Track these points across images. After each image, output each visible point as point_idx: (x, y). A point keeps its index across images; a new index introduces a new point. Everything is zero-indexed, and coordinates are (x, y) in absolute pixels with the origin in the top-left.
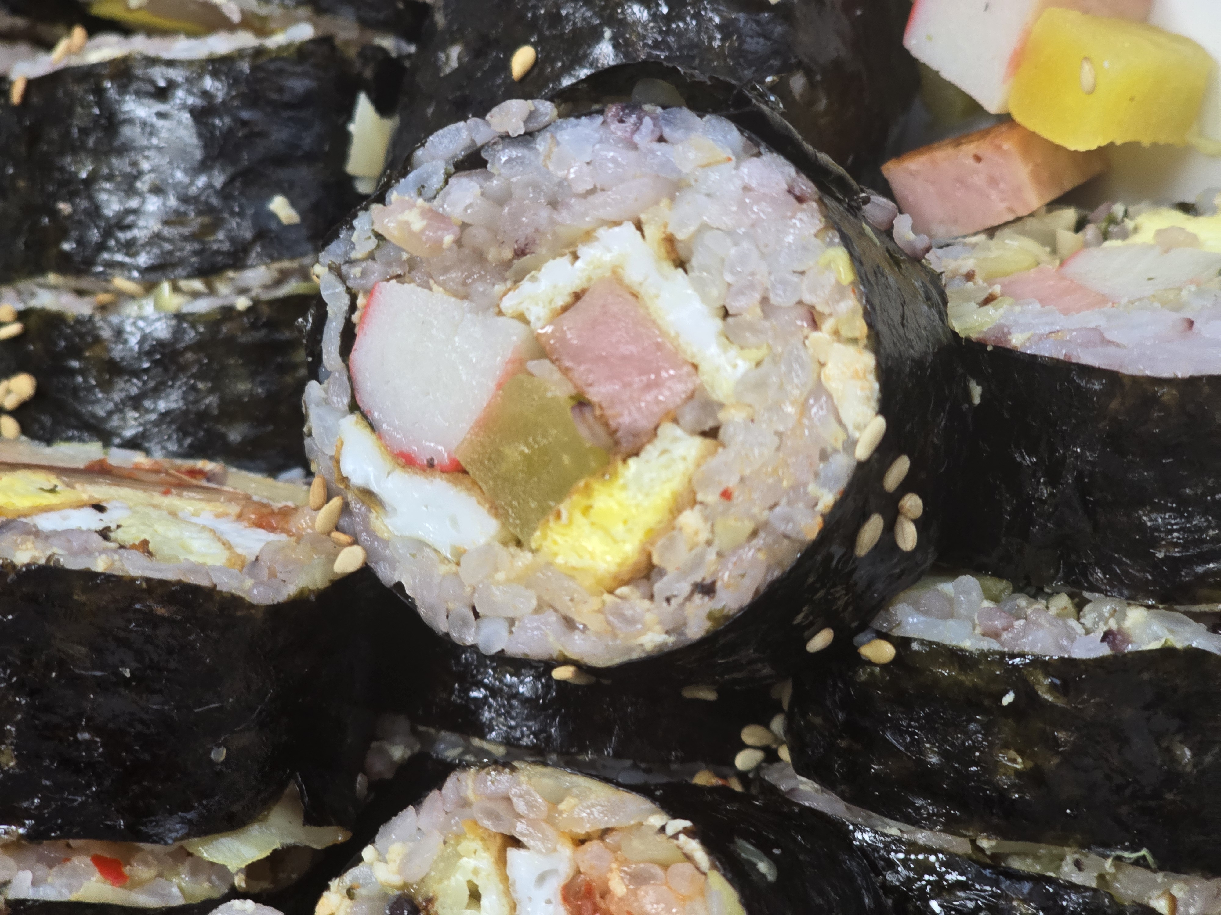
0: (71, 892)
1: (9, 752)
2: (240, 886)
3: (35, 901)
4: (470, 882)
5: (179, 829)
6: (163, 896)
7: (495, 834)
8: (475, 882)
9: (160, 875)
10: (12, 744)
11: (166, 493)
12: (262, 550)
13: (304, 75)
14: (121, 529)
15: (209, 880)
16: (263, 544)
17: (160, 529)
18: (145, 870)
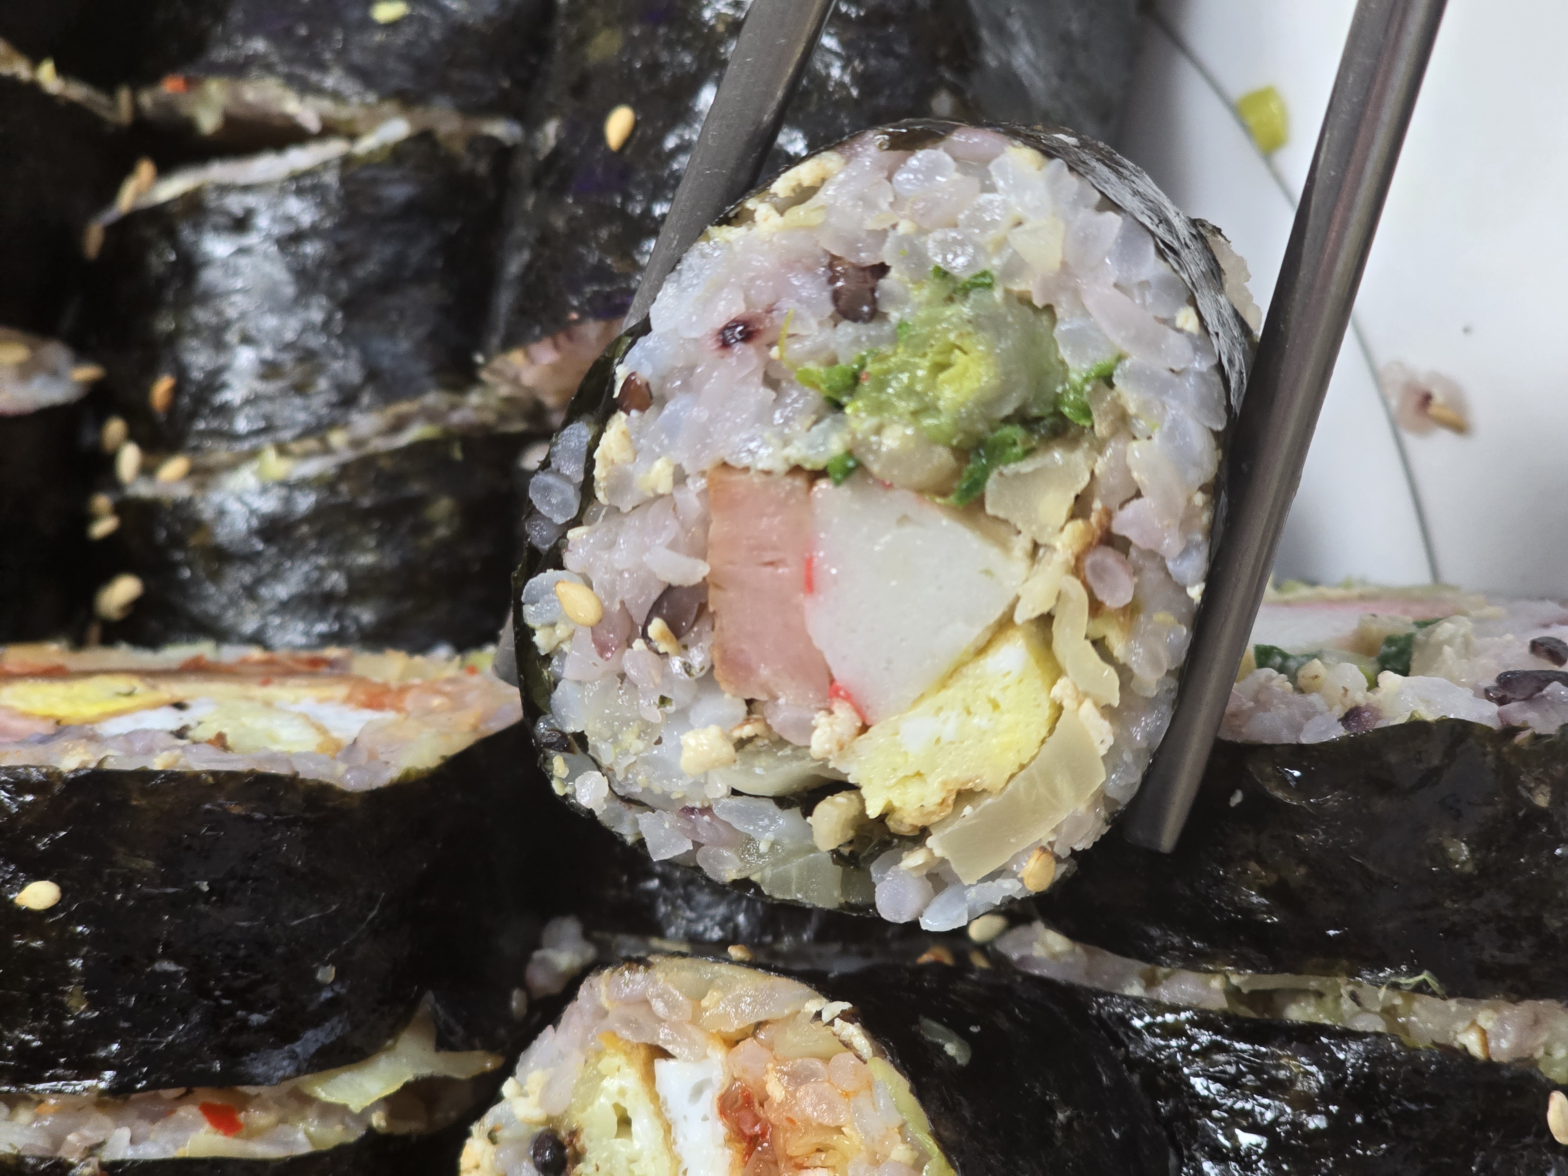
0: (177, 1147)
1: (78, 993)
2: (379, 1126)
3: (134, 1162)
4: (616, 1106)
5: (287, 1066)
6: (286, 1144)
7: (638, 1045)
8: (623, 1104)
9: (282, 1121)
10: (79, 983)
11: (266, 683)
12: (361, 731)
13: (403, 179)
14: (201, 726)
15: (343, 1123)
16: (363, 725)
17: (247, 721)
18: (264, 1115)
